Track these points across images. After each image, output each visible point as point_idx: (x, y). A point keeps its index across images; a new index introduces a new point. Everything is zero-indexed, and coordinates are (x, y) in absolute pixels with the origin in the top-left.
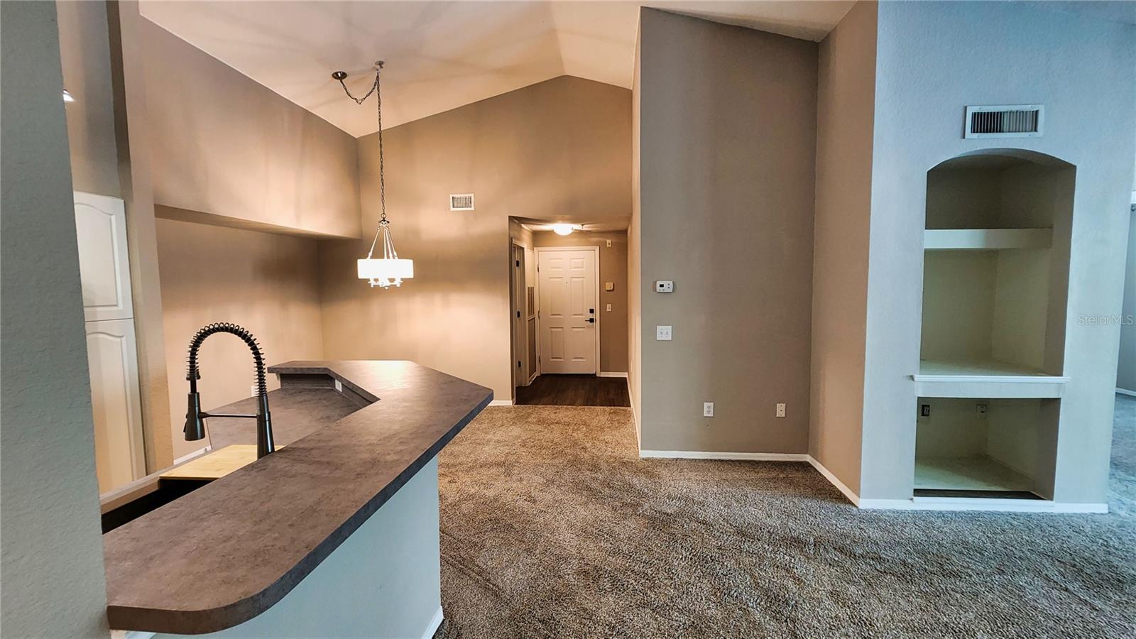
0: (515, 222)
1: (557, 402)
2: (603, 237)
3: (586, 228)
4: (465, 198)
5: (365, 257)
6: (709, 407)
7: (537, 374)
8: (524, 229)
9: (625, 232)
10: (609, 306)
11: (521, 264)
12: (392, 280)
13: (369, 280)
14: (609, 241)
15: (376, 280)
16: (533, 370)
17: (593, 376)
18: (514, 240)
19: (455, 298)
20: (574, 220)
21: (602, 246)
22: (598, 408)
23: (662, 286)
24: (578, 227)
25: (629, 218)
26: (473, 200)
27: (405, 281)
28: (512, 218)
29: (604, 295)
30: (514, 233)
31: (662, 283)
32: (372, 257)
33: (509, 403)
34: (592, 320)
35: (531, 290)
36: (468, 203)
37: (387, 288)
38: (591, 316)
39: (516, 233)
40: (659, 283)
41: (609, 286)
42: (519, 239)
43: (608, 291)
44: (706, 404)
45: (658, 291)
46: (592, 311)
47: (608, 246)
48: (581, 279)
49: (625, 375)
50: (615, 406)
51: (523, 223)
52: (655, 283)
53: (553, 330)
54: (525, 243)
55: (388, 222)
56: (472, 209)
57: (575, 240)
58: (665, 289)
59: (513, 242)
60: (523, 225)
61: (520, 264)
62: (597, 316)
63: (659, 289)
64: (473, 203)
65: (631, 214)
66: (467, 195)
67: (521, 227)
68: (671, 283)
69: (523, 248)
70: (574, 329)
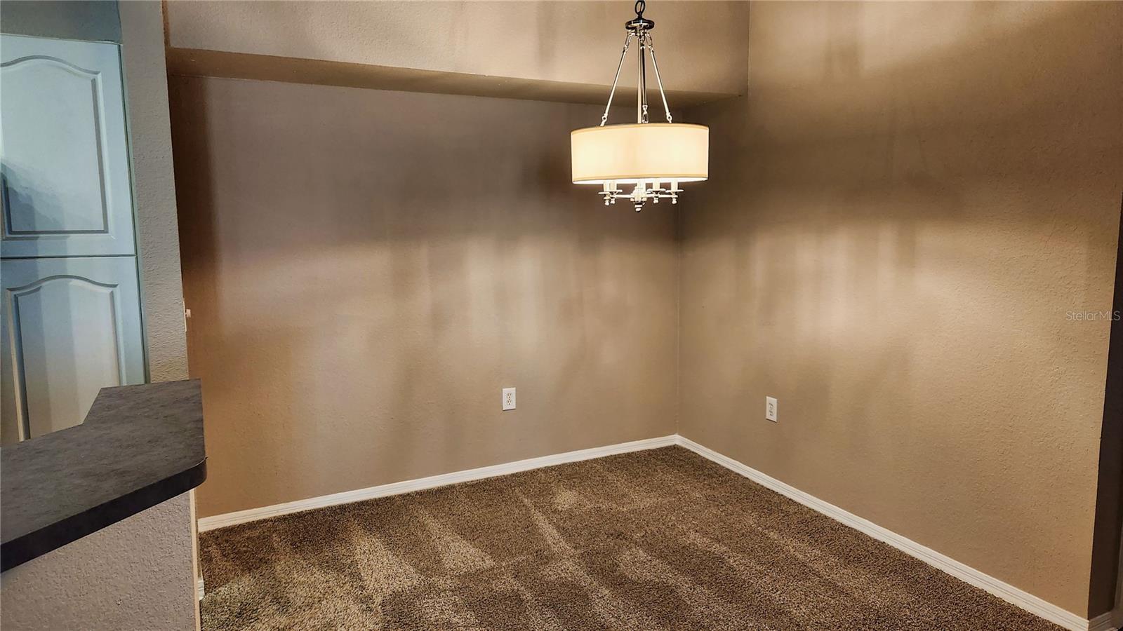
37: (637, 208)
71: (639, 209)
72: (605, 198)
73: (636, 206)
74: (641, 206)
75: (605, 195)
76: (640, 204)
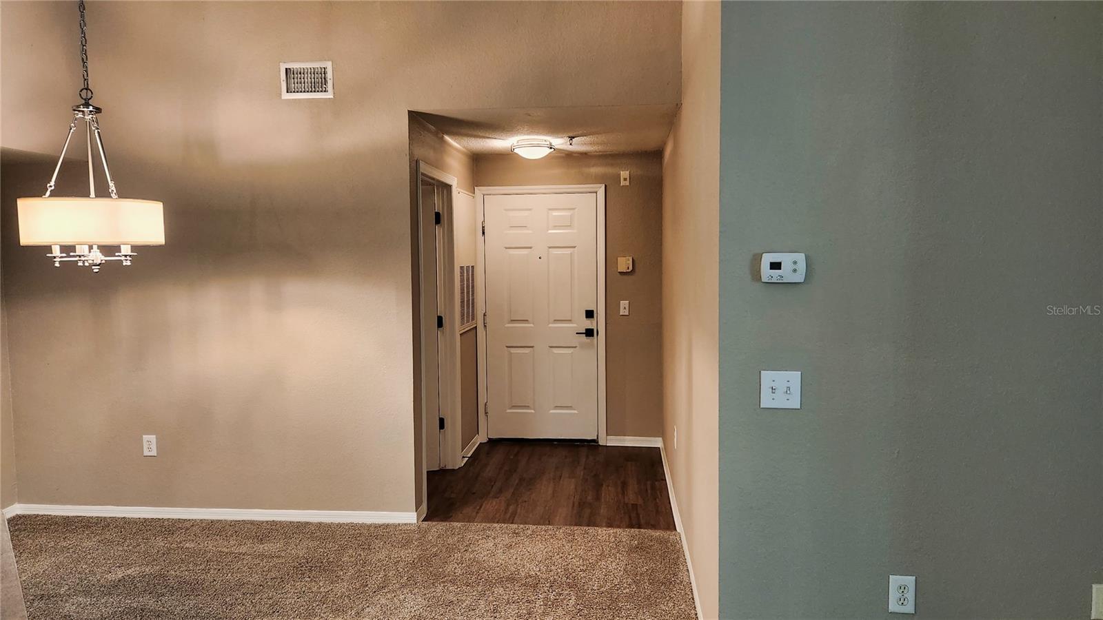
0: (429, 131)
1: (514, 514)
2: (612, 165)
3: (580, 145)
4: (314, 72)
5: (39, 193)
6: (903, 588)
7: (481, 438)
8: (450, 145)
9: (656, 155)
10: (624, 304)
11: (444, 219)
12: (108, 250)
13: (48, 249)
14: (624, 174)
15: (68, 249)
16: (471, 427)
17: (591, 445)
18: (422, 165)
19: (295, 288)
20: (553, 125)
21: (611, 186)
22: (603, 533)
23: (776, 266)
24: (560, 142)
25: (671, 117)
26: (329, 75)
27: (142, 251)
28: (418, 120)
29: (614, 282)
30: (420, 152)
31: (775, 258)
32: (53, 194)
33: (409, 517)
34: (589, 333)
35: (469, 273)
36: (319, 82)
37: (96, 269)
38: (589, 324)
39: (430, 154)
40: (767, 259)
41: (624, 264)
42: (439, 165)
43: (621, 273)
44: (895, 581)
45: (764, 279)
46: (590, 314)
47: (623, 183)
48: (568, 251)
49: (657, 442)
50: (640, 527)
51: (449, 133)
52: (757, 259)
53: (513, 351)
54: (454, 175)
55: (98, 110)
56: (329, 95)
57: (557, 171)
58: (786, 274)
59: (421, 170)
60: (447, 138)
61: (441, 218)
62: (600, 323)
63: (766, 273)
64: (330, 83)
65: (678, 106)
66: (317, 65)
67: (443, 141)
68: (801, 257)
69: (448, 187)
70: (556, 351)
71: (97, 270)
72: (55, 260)
73: (93, 267)
74: (99, 267)
75: (55, 257)
76: (98, 265)
